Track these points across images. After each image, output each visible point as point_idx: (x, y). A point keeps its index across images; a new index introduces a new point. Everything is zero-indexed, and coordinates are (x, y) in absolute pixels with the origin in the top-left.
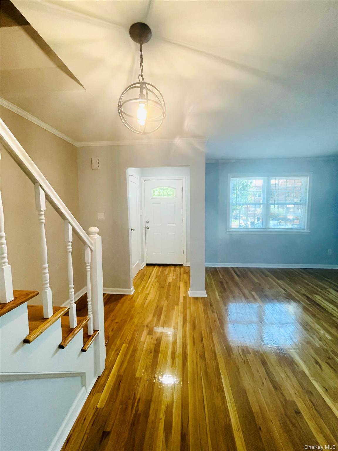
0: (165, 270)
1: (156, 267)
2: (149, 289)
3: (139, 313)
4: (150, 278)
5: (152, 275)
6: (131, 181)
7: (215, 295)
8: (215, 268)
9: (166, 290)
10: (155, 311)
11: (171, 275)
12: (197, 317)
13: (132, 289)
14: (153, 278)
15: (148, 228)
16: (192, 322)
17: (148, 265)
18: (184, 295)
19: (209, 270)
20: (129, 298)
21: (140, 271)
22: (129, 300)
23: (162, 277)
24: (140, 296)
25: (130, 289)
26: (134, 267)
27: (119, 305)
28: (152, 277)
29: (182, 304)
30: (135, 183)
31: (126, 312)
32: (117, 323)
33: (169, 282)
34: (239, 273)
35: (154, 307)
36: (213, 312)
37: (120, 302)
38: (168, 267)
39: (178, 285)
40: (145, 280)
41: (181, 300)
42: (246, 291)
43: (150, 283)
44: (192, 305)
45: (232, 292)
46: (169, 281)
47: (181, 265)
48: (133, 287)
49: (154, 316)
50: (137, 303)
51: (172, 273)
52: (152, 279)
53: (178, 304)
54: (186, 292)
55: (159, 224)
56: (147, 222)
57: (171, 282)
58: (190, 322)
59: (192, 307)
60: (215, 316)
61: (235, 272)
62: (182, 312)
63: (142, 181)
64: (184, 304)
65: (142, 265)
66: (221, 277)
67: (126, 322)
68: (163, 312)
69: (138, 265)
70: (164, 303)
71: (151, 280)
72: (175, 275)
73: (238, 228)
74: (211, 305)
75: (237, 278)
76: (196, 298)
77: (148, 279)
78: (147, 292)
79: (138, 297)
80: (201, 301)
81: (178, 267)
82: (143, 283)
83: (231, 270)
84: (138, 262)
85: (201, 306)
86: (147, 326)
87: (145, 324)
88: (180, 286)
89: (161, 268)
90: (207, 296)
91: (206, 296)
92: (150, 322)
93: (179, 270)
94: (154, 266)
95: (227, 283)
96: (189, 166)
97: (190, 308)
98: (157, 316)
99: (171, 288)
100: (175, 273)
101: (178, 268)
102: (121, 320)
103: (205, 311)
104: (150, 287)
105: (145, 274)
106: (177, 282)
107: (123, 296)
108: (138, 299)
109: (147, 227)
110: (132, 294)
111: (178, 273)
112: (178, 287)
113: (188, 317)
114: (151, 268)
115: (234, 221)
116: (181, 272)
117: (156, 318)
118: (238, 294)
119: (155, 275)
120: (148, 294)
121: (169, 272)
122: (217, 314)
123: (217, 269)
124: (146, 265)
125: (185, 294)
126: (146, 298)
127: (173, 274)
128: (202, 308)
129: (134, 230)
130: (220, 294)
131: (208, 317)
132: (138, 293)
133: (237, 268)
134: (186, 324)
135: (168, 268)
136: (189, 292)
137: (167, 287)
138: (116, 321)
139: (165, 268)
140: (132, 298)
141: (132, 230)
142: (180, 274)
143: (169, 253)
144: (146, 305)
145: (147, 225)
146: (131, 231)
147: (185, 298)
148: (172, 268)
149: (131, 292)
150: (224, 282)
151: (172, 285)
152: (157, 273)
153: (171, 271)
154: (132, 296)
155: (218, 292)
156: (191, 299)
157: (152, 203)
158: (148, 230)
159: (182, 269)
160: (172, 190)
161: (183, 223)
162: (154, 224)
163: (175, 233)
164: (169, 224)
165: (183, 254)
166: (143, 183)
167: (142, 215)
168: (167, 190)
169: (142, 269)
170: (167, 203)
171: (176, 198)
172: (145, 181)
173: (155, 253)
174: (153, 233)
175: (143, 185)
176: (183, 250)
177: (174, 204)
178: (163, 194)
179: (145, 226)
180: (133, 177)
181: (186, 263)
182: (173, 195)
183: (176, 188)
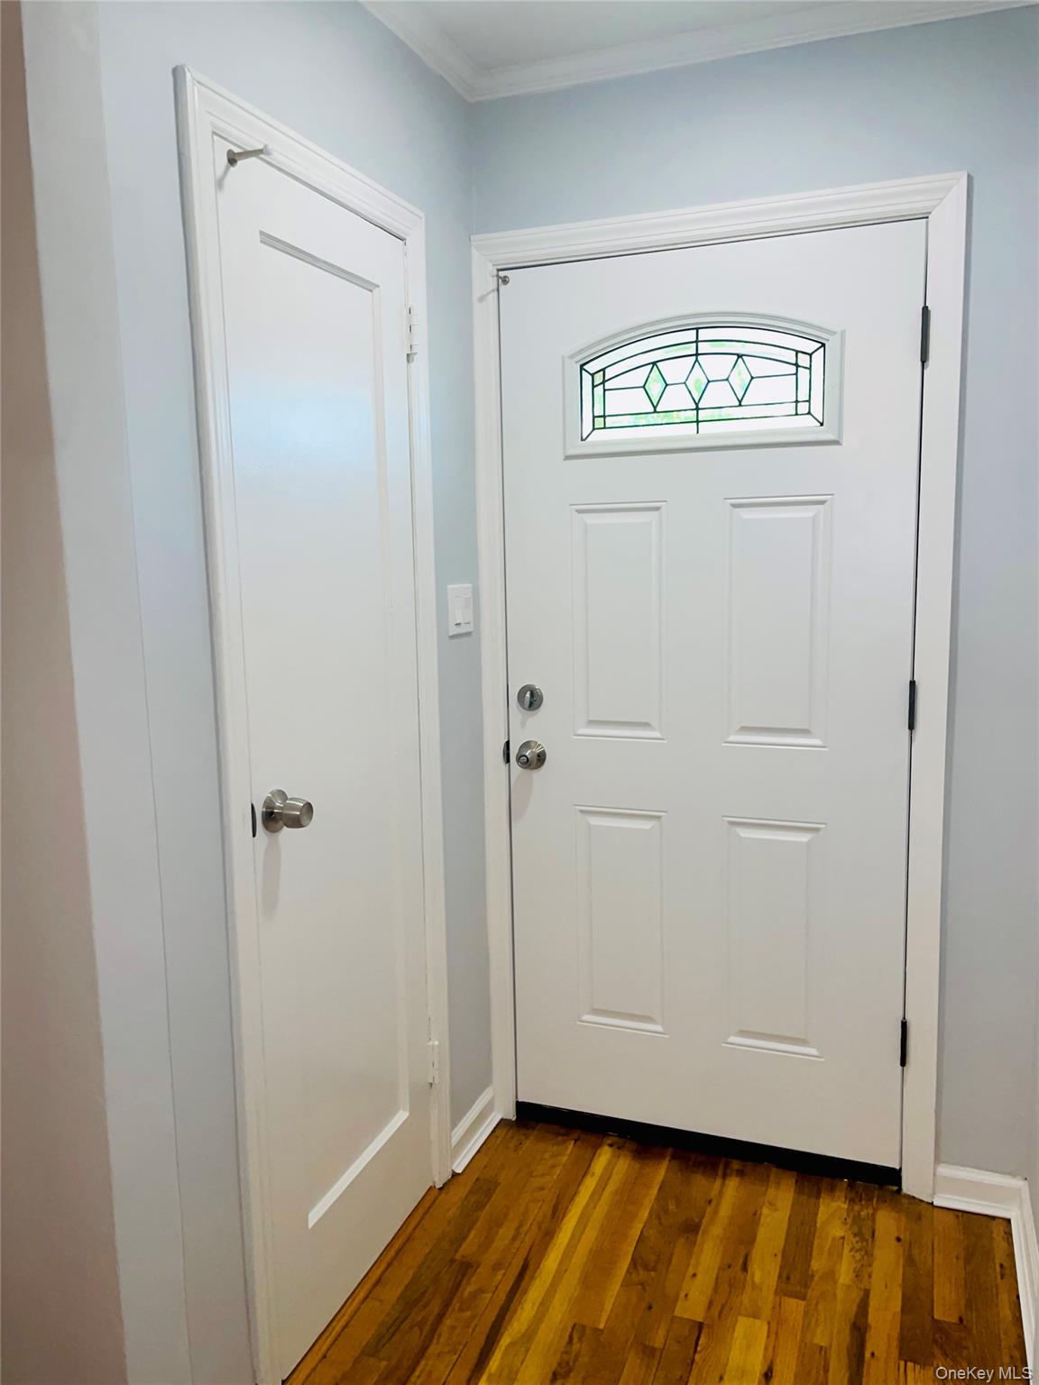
0: (691, 1230)
1: (604, 1153)
4: (496, 1359)
5: (525, 1309)
11: (746, 1349)
15: (534, 762)
17: (530, 1115)
21: (434, 1196)
26: (314, 1216)
28: (527, 1339)
51: (756, 1314)
55: (646, 725)
56: (521, 695)
63: (483, 279)
65: (456, 1135)
81: (841, 1192)
89: (653, 1188)
93: (846, 1270)
94: (588, 1142)
100: (793, 1310)
101: (833, 1222)
109: (521, 756)
111: (832, 1331)
116: (864, 1304)
119: (559, 1309)
121: (738, 1261)
124: (512, 1116)
127: (775, 1323)
129: (295, 822)
135: (725, 1204)
139: (697, 1193)
141: (268, 817)
145: (529, 729)
152: (596, 1271)
153: (757, 1271)
157: (579, 512)
158: (537, 775)
159: (886, 1222)
160: (791, 357)
161: (911, 726)
162: (592, 723)
163: (817, 830)
164: (745, 729)
165: (903, 1062)
166: (482, 299)
167: (468, 634)
168: (740, 356)
169: (454, 1175)
170: (734, 506)
171: (836, 442)
172: (502, 274)
173: (596, 1012)
174: (582, 811)
175: (483, 316)
176: (904, 1025)
177: (811, 515)
178: (697, 409)
179: (508, 743)
180: (297, 183)
181: (935, 1169)
182: (803, 408)
183: (843, 332)
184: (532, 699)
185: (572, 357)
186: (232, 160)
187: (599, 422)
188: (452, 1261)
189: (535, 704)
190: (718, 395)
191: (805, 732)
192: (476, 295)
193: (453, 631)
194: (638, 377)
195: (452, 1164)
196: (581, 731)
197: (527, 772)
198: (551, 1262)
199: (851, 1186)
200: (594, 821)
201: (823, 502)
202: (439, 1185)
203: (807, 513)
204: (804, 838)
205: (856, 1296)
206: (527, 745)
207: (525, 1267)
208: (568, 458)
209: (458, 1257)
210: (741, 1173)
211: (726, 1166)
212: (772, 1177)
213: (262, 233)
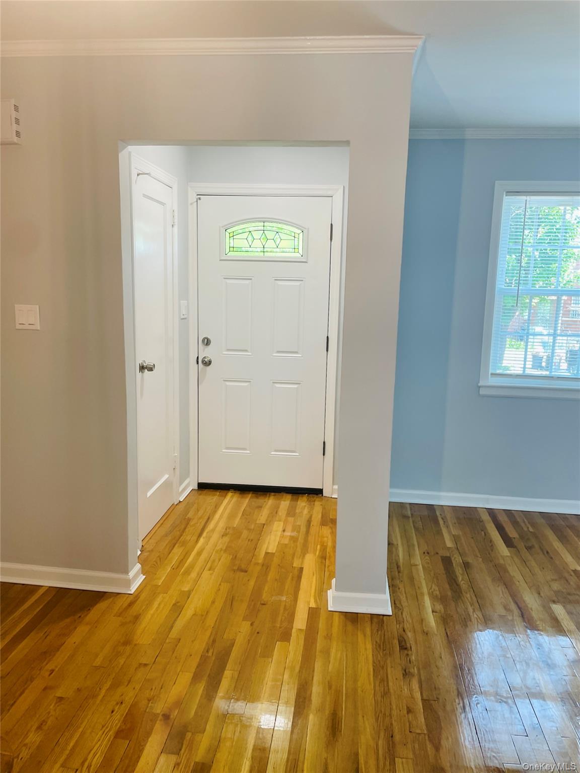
0: (260, 507)
1: (230, 494)
2: (193, 575)
3: (146, 665)
4: (205, 534)
5: (211, 526)
6: (144, 196)
7: (420, 607)
8: (430, 507)
9: (252, 583)
10: (204, 659)
11: (277, 527)
12: (346, 691)
13: (131, 574)
14: (215, 536)
15: (207, 363)
16: (327, 712)
17: (203, 487)
18: (313, 605)
19: (409, 513)
20: (121, 603)
21: (173, 507)
22: (120, 615)
23: (245, 533)
24: (159, 599)
25: (126, 572)
26: (149, 494)
27: (81, 631)
28: (213, 530)
29: (302, 637)
30: (163, 204)
31: (98, 662)
32: (61, 699)
33: (267, 553)
34: (512, 533)
35: (199, 646)
36: (406, 674)
37: (88, 619)
38: (272, 497)
39: (296, 564)
40: (184, 544)
41: (300, 622)
42: (531, 600)
43: (199, 554)
44: (334, 644)
45: (481, 601)
46: (267, 548)
47: (318, 492)
48: (138, 566)
49: (196, 678)
50: (143, 625)
51: (280, 521)
52: (209, 538)
53: (286, 636)
54: (321, 593)
55: (246, 351)
56: (203, 340)
57: (273, 554)
58: (320, 710)
59: (336, 652)
60: (411, 690)
61: (500, 528)
62: (297, 669)
63: (192, 197)
64: (306, 640)
65: (180, 489)
66: (449, 544)
67: (95, 696)
68: (229, 666)
69: (167, 485)
70: (241, 631)
71: (207, 543)
72: (289, 528)
73: (518, 376)
74: (403, 647)
75: (503, 549)
76: (353, 618)
77: (195, 538)
78: (186, 588)
79: (149, 604)
80: (368, 631)
81: (305, 497)
82: (177, 552)
83: (486, 517)
84: (166, 476)
85: (366, 648)
86: (166, 717)
87: (159, 708)
88: (301, 569)
89: (247, 500)
90: (391, 614)
91: (389, 611)
92: (178, 704)
93: (306, 511)
94: (224, 492)
95: (466, 566)
96: (347, 143)
97: (327, 652)
98: (206, 678)
99: (271, 575)
100: (291, 519)
101: (302, 503)
102: (79, 690)
103: (379, 669)
104: (197, 569)
105: (189, 520)
106: (294, 555)
107: (100, 596)
108: (152, 612)
109: (203, 361)
110: (132, 592)
111: (301, 522)
112: (296, 572)
113: (316, 691)
114: (212, 498)
115: (512, 346)
116: (311, 517)
117: (201, 688)
118: (503, 612)
119: (222, 524)
120: (188, 594)
121: (274, 512)
122: (420, 682)
123: (438, 513)
124: (196, 487)
125: (316, 601)
126: (177, 608)
127: (286, 522)
128: (370, 657)
129: (151, 369)
130: (439, 607)
131: (386, 693)
132: (157, 586)
133: (508, 513)
134: (307, 718)
135: (270, 502)
136: (331, 593)
137: (259, 568)
138: (59, 693)
139: (261, 500)
140: (131, 604)
141: (142, 368)
142: (309, 522)
143: (276, 451)
144: (174, 633)
145: (206, 353)
146: (139, 374)
147: (313, 614)
148: (285, 502)
149: (128, 583)
150: (457, 560)
151: (276, 561)
152: (231, 517)
153: (280, 513)
154: (131, 597)
155: (433, 597)
156: (336, 619)
157: (224, 278)
158: (208, 368)
159: (318, 506)
160: (293, 234)
161: (327, 350)
162: (228, 350)
163: (299, 384)
164: (278, 352)
165: (324, 454)
166: (191, 204)
167: (185, 318)
168: (277, 232)
169: (180, 502)
170: (276, 280)
171: (306, 262)
172: (199, 196)
173: (227, 448)
174: (224, 380)
175: (192, 210)
176: (324, 443)
177: (298, 284)
178: (264, 248)
179: (198, 357)
180: (155, 180)
181: (332, 487)
182: (296, 250)
183: (308, 229)
184: (207, 342)
185: (223, 227)
186: (138, 175)
187: (232, 249)
188: (185, 519)
189: (208, 343)
190: (270, 244)
191: (296, 353)
192: (190, 202)
193: (183, 317)
194: (245, 236)
195: (179, 498)
196: (224, 353)
197: (205, 367)
198: (217, 516)
199: (308, 496)
200: (228, 383)
201: (302, 280)
202: (175, 504)
203: (298, 283)
204: (296, 386)
205: (308, 516)
206: (205, 357)
207: (209, 518)
208: (221, 260)
209: (187, 518)
210: (274, 495)
211: (270, 494)
212: (284, 497)
213: (143, 194)
